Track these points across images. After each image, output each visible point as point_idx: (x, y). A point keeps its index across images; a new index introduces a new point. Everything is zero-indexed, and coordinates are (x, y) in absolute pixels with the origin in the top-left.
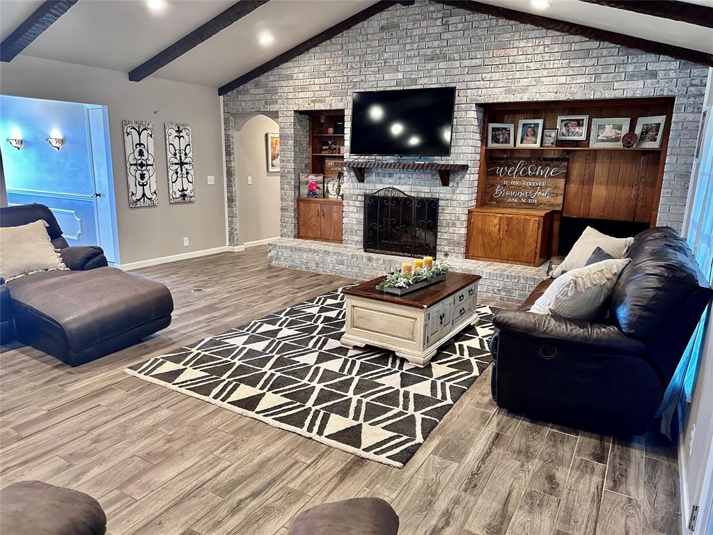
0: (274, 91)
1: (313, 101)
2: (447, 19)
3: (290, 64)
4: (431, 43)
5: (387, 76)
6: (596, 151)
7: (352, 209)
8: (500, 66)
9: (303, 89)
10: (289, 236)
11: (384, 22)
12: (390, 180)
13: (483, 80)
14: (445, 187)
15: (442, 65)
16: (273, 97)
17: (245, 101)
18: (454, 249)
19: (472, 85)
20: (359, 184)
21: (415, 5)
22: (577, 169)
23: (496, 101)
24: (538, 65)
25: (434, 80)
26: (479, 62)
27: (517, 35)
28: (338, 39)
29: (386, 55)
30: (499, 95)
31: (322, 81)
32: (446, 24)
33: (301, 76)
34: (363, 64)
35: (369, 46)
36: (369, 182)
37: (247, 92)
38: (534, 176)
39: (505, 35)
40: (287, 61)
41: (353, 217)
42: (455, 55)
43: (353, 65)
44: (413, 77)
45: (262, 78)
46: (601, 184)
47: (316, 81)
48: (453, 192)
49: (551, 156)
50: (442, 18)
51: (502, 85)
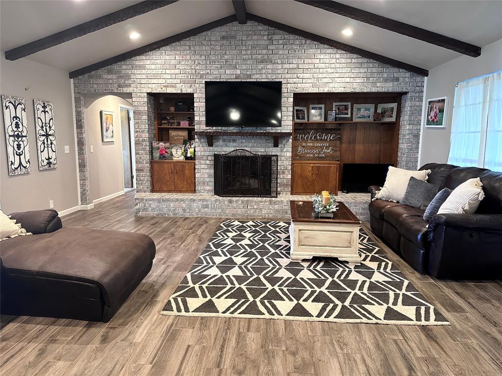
0: (128, 77)
1: (164, 86)
2: (271, 36)
3: (143, 57)
4: (260, 51)
5: (228, 72)
6: (356, 123)
7: (203, 166)
8: (309, 70)
9: (156, 76)
10: (145, 192)
11: (224, 34)
12: (234, 144)
13: (298, 78)
14: (275, 148)
15: (269, 66)
16: (126, 82)
17: (97, 84)
18: (284, 189)
19: (291, 81)
20: (209, 148)
21: (247, 24)
22: (346, 134)
23: (307, 92)
24: (333, 70)
25: (264, 76)
26: (295, 66)
27: (319, 50)
28: (186, 42)
29: (226, 57)
30: (308, 88)
31: (173, 71)
32: (271, 39)
33: (153, 67)
34: (208, 62)
35: (213, 49)
36: (217, 146)
37: (100, 77)
38: (321, 139)
39: (311, 50)
40: (139, 55)
41: (204, 172)
42: (278, 61)
43: (200, 62)
44: (248, 73)
45: (115, 67)
46: (360, 144)
47: (168, 72)
48: (282, 151)
49: (330, 127)
50: (268, 35)
51: (310, 82)
